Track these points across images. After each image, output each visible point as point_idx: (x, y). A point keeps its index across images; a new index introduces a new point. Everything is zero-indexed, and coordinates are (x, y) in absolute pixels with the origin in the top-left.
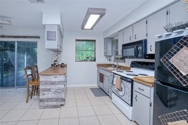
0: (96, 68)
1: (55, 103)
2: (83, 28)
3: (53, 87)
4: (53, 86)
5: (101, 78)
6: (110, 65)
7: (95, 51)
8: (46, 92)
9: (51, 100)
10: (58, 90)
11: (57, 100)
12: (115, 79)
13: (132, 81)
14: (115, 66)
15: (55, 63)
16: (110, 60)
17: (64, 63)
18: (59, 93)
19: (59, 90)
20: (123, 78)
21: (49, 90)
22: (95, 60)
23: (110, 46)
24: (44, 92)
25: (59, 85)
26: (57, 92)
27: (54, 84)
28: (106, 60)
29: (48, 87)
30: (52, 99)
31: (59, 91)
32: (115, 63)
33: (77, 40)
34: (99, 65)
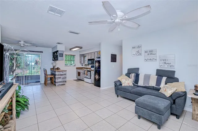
0: (76, 70)
1: (62, 83)
2: (70, 50)
3: (62, 76)
5: (79, 74)
6: (83, 68)
8: (59, 79)
9: (61, 82)
10: (64, 77)
11: (63, 82)
12: (85, 72)
13: (90, 71)
14: (85, 68)
16: (82, 65)
18: (64, 79)
20: (88, 71)
21: (60, 78)
22: (75, 66)
23: (82, 58)
25: (64, 75)
28: (81, 65)
29: (60, 77)
32: (85, 67)
34: (77, 68)
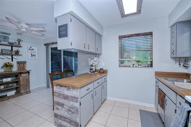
1: (68, 125)
2: (123, 15)
3: (66, 102)
4: (66, 100)
5: (161, 98)
6: (186, 76)
7: (151, 50)
10: (71, 108)
11: (71, 122)
15: (92, 68)
17: (102, 69)
18: (73, 113)
19: (73, 108)
21: (62, 105)
24: (58, 106)
25: (73, 101)
26: (70, 111)
27: (67, 99)
28: (176, 66)
29: (62, 101)
30: (66, 118)
31: (73, 110)
33: (121, 37)
